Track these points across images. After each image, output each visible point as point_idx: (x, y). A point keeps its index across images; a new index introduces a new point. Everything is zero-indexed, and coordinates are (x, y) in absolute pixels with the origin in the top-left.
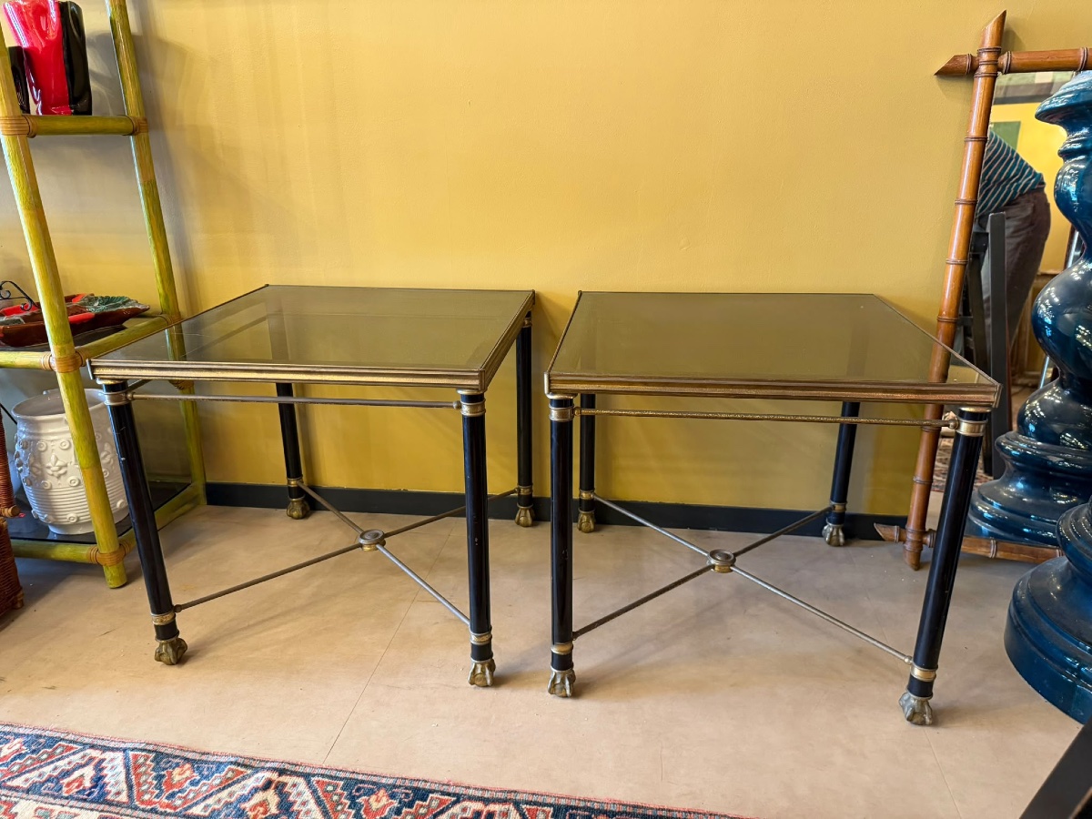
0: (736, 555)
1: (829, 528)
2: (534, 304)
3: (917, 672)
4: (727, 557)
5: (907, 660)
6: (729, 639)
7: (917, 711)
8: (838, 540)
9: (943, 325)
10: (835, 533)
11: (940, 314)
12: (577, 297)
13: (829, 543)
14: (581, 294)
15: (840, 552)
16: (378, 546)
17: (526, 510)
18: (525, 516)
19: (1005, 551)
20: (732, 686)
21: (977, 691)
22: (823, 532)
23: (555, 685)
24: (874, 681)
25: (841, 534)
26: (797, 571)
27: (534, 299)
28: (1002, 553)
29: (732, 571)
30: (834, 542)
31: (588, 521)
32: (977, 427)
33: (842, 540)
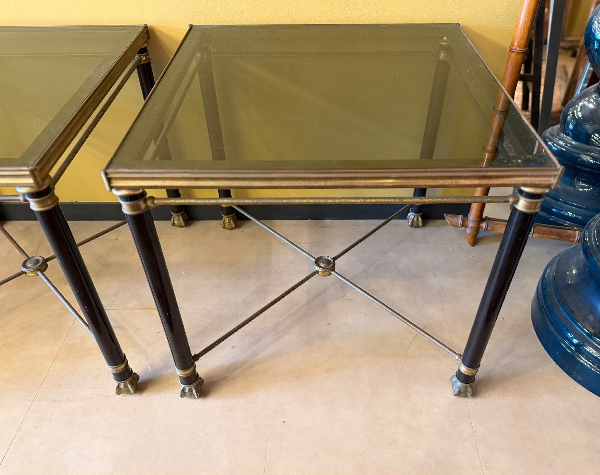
0: (335, 259)
1: (411, 216)
2: (149, 38)
3: (464, 369)
4: (329, 262)
5: (457, 358)
6: (329, 325)
7: (462, 391)
8: (418, 224)
9: (514, 55)
10: (416, 220)
11: (512, 45)
12: (188, 28)
13: (412, 226)
14: (191, 27)
15: (419, 232)
16: (39, 273)
17: (179, 216)
18: (179, 220)
19: (539, 234)
20: (327, 371)
21: (508, 360)
22: (408, 217)
23: (185, 393)
24: (433, 356)
25: (420, 220)
26: (386, 253)
27: (147, 33)
28: (537, 235)
29: (332, 274)
30: (415, 226)
31: (230, 222)
32: (534, 205)
33: (421, 224)
